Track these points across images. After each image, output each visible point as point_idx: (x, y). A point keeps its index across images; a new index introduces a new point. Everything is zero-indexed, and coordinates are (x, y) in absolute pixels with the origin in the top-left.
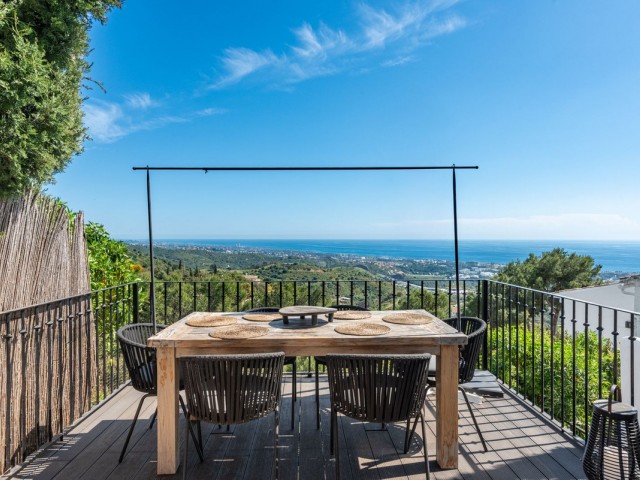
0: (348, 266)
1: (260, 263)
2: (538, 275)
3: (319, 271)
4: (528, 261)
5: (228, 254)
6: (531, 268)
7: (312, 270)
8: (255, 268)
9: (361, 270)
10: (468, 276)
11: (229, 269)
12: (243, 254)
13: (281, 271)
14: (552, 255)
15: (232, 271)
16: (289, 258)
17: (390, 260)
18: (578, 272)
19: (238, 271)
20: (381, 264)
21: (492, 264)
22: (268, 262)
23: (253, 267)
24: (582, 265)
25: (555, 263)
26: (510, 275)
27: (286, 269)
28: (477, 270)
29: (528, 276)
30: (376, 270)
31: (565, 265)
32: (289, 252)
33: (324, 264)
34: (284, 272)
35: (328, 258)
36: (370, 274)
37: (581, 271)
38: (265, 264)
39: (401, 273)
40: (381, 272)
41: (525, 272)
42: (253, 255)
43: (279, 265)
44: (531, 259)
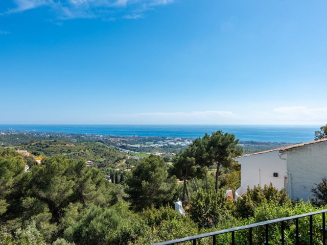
0: (91, 141)
1: (28, 141)
2: (211, 145)
3: (72, 145)
4: (205, 137)
5: (2, 136)
6: (207, 142)
7: (67, 145)
8: (25, 145)
9: (101, 144)
10: (162, 145)
11: (4, 146)
12: (15, 135)
13: (45, 146)
14: (217, 134)
15: (6, 148)
16: (51, 137)
17: (117, 137)
18: (229, 143)
19: (11, 148)
20: (112, 140)
21: (174, 138)
22: (35, 141)
23: (23, 144)
24: (231, 139)
25: (218, 138)
26: (197, 146)
27: (48, 144)
28: (167, 141)
29: (206, 146)
30: (110, 143)
31: (223, 140)
32: (50, 133)
33: (75, 140)
34: (47, 147)
35: (78, 137)
36: (106, 146)
37: (230, 142)
38: (32, 142)
39: (124, 144)
40: (113, 144)
41: (204, 144)
42: (23, 136)
43: (43, 142)
44: (206, 137)
